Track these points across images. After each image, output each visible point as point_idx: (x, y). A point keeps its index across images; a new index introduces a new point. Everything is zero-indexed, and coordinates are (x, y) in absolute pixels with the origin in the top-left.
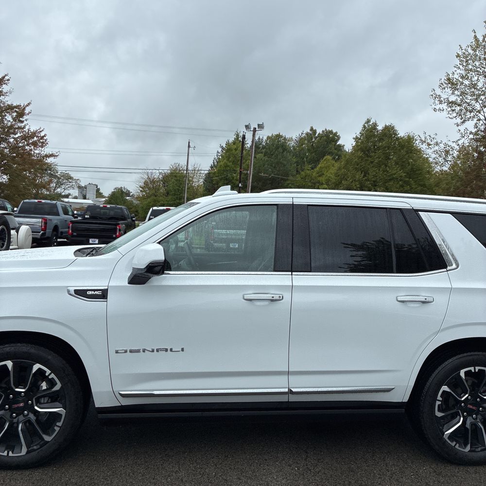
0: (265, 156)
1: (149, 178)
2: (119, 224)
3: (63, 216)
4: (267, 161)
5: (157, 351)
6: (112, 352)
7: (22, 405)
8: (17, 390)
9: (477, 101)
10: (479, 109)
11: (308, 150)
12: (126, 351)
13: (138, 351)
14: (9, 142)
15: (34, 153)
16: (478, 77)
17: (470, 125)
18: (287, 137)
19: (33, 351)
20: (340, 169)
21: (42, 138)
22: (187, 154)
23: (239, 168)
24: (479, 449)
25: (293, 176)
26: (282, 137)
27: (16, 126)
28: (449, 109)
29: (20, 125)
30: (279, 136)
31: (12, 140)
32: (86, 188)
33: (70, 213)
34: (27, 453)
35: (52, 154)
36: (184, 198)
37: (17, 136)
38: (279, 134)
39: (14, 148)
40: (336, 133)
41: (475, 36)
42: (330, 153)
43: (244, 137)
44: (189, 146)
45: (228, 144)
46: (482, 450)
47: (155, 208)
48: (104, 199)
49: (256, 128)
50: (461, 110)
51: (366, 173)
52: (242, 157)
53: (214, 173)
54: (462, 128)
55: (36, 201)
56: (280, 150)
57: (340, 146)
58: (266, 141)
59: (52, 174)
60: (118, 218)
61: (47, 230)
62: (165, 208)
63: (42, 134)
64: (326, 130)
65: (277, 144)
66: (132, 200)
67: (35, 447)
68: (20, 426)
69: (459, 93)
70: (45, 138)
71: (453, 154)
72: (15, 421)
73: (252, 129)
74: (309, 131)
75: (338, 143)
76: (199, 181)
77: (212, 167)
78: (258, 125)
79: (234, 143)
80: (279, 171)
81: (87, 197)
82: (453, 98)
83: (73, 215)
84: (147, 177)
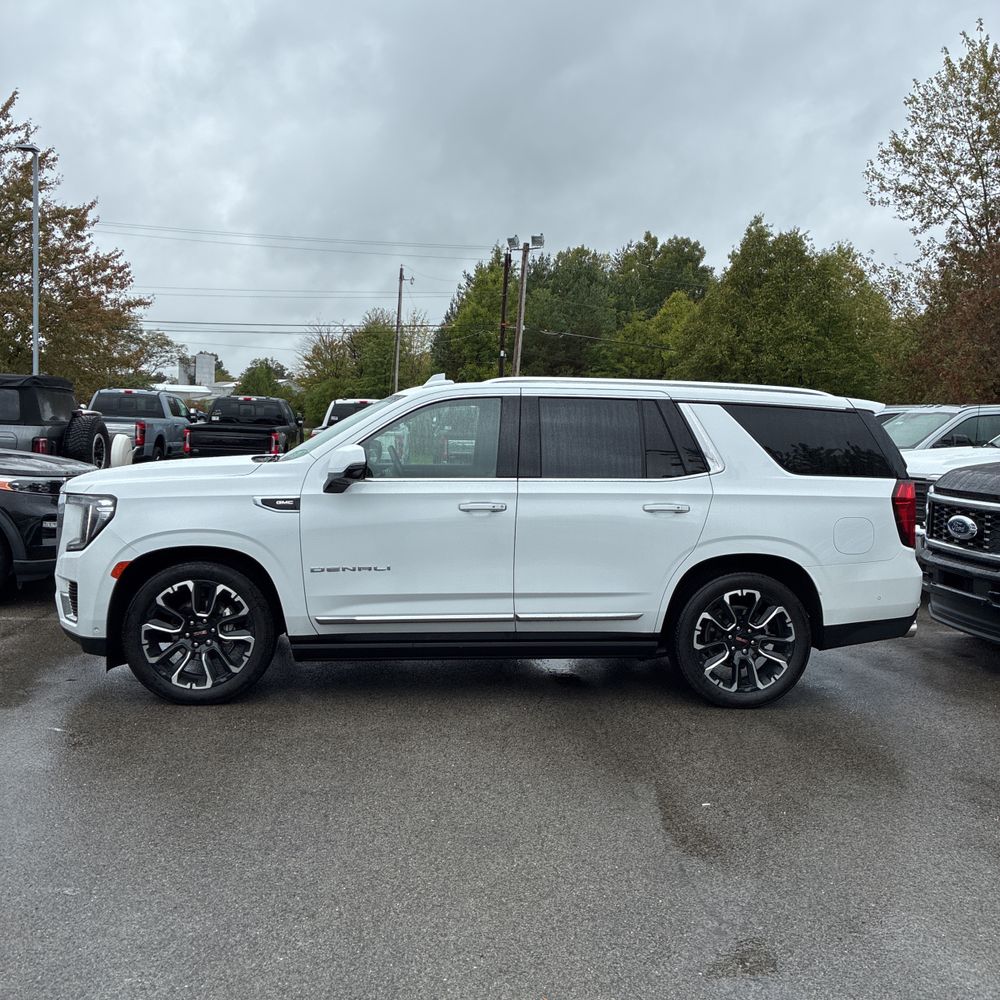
0: (553, 293)
1: (322, 340)
2: (275, 431)
3: (171, 419)
4: (558, 303)
5: (360, 569)
6: (307, 571)
7: (204, 632)
8: (198, 615)
9: (952, 186)
10: (955, 200)
11: (642, 279)
12: (323, 570)
13: (337, 570)
14: (58, 277)
15: (107, 299)
16: (954, 138)
17: (939, 233)
18: (598, 253)
19: (216, 569)
20: (693, 320)
21: (121, 269)
22: (398, 295)
23: (500, 320)
24: (749, 689)
25: (610, 332)
26: (587, 253)
27: (71, 248)
28: (900, 201)
29: (77, 244)
30: (581, 252)
31: (63, 275)
32: (195, 363)
33: (183, 413)
34: (213, 686)
35: (140, 300)
36: (393, 381)
37: (72, 267)
38: (583, 246)
39: (69, 290)
40: (697, 244)
41: (947, 58)
42: (682, 287)
43: (508, 258)
44: (401, 278)
45: (480, 270)
46: (752, 691)
47: (339, 401)
48: (233, 385)
49: (528, 245)
50: (922, 203)
51: (741, 328)
52: (505, 297)
53: (452, 331)
54: (924, 237)
55: (122, 391)
56: (584, 280)
57: (704, 270)
58: (556, 262)
59: (131, 337)
60: (269, 420)
61: (146, 445)
62: (357, 401)
63: (121, 262)
64: (676, 238)
65: (579, 269)
66: (290, 384)
67: (222, 680)
68: (204, 655)
69: (916, 172)
70: (127, 270)
71: (906, 289)
72: (197, 650)
73: (521, 247)
74: (642, 241)
75: (701, 265)
76: (423, 344)
77: (448, 318)
78: (533, 238)
79: (491, 268)
80: (581, 322)
81: (197, 381)
82: (905, 180)
83: (188, 416)
84: (318, 338)
